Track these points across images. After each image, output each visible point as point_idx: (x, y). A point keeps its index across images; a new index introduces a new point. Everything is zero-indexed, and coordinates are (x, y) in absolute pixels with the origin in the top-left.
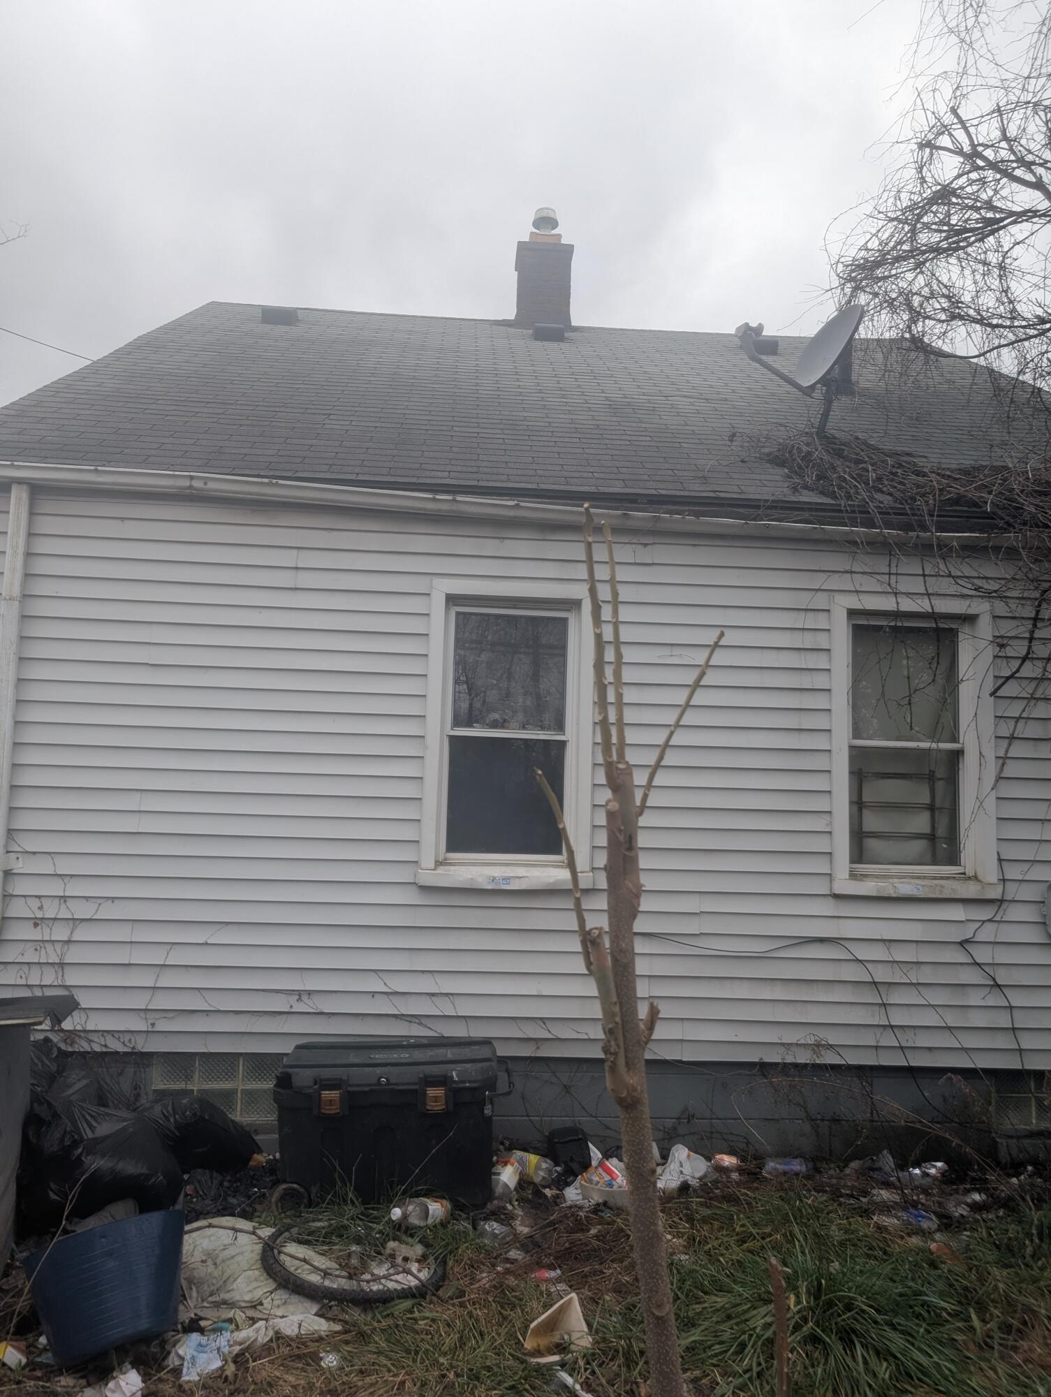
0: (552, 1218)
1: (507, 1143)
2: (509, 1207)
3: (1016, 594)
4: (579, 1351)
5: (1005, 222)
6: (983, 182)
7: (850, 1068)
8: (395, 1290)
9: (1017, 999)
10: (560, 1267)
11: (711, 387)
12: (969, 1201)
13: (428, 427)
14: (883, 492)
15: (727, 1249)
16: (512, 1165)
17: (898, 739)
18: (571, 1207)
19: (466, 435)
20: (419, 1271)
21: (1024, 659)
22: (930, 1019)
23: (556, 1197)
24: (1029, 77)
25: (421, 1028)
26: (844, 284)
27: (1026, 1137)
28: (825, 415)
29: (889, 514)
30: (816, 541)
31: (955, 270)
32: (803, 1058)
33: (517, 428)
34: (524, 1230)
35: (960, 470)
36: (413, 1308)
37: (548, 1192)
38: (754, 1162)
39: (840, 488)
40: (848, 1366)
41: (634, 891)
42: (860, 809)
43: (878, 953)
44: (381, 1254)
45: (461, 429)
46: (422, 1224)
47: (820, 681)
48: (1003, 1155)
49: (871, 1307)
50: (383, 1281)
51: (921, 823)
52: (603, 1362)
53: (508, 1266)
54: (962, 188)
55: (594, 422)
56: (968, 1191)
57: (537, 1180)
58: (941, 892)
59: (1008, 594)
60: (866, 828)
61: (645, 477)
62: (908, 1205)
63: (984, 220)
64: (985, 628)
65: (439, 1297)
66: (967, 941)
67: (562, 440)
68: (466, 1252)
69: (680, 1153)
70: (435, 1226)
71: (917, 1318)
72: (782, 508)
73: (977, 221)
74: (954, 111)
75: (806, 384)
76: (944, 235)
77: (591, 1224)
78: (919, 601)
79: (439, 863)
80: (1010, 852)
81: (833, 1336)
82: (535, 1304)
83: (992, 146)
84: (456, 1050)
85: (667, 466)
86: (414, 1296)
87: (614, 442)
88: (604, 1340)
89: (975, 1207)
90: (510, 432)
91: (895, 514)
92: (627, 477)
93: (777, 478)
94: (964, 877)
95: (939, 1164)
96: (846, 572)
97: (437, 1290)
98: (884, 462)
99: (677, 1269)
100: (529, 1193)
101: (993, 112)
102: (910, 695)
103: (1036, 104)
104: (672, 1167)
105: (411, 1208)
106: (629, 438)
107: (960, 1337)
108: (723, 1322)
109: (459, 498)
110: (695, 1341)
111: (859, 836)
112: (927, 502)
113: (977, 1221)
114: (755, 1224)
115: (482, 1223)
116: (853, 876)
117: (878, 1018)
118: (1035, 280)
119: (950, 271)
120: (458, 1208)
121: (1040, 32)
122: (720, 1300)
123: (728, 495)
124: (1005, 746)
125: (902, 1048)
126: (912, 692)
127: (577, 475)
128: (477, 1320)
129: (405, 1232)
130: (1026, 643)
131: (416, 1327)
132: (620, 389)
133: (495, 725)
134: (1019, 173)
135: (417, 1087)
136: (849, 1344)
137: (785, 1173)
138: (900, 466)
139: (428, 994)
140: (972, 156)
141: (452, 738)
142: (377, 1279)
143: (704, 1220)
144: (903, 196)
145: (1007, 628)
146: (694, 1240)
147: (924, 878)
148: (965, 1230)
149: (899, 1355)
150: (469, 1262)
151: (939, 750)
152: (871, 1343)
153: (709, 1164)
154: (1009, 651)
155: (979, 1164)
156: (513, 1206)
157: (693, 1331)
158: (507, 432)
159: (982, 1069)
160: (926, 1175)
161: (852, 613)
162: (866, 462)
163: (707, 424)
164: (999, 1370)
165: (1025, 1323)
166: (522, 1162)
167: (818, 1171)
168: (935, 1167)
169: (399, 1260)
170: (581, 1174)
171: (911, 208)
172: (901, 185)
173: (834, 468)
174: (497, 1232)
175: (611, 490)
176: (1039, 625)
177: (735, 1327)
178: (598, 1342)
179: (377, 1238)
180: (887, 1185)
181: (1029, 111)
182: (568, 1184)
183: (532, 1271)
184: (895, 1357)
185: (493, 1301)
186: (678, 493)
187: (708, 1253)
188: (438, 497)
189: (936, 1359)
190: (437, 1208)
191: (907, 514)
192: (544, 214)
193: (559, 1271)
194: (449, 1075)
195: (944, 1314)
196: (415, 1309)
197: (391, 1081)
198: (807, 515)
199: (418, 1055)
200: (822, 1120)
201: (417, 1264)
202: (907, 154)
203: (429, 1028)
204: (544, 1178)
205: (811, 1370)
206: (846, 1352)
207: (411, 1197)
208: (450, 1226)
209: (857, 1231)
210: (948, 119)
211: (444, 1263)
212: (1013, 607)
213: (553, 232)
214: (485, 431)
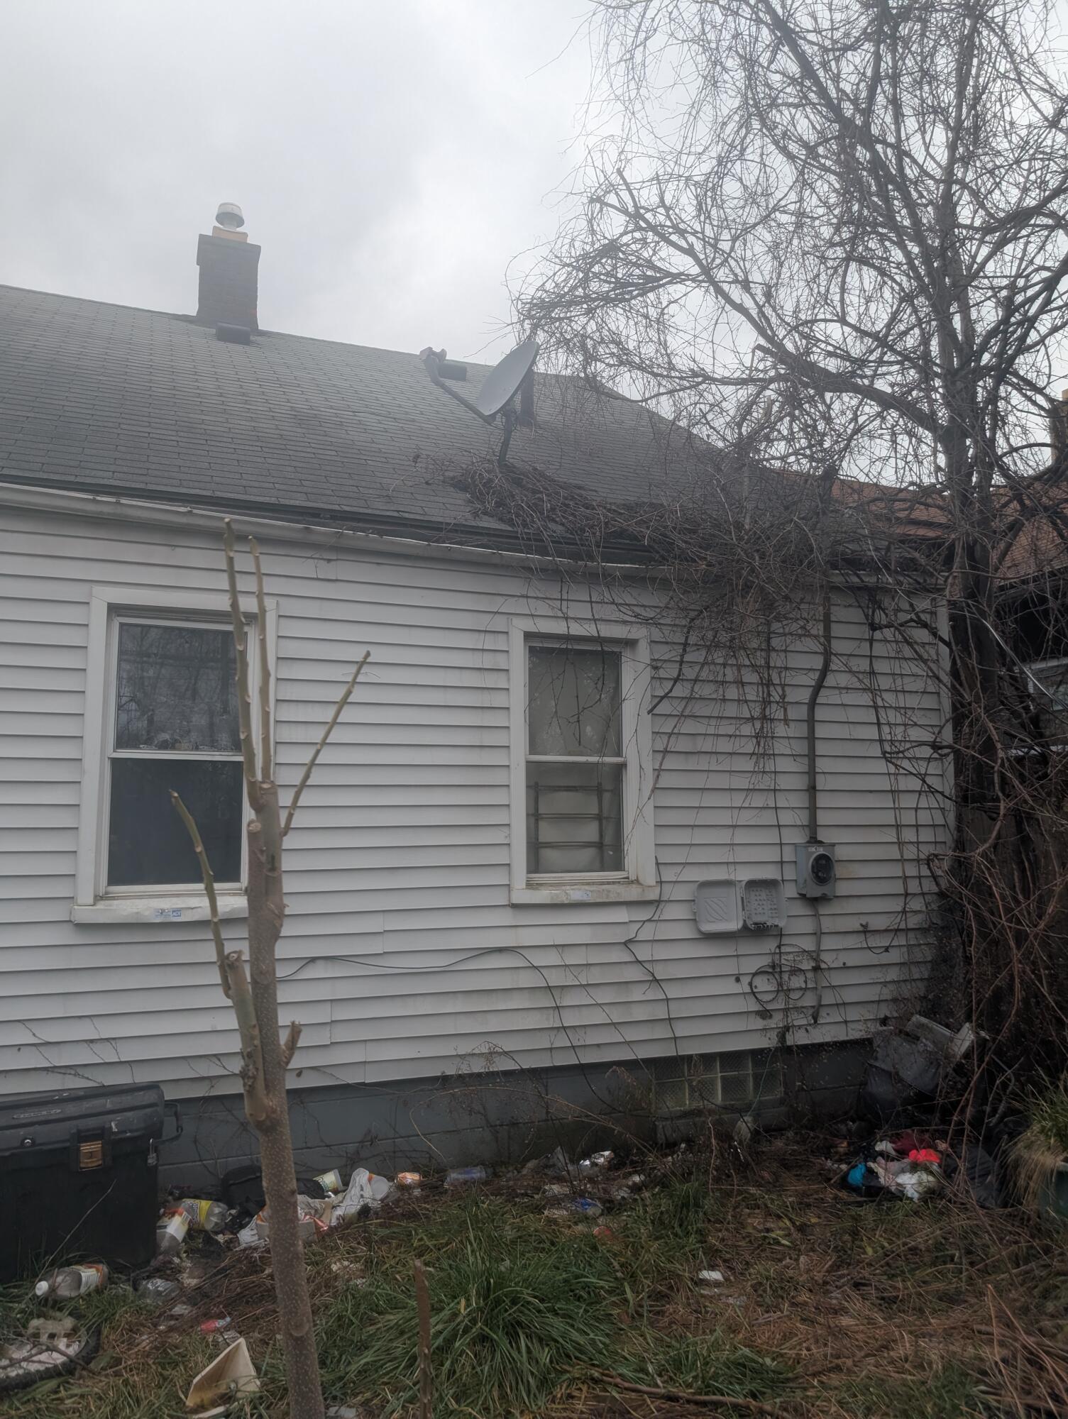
0: (223, 1265)
1: (177, 1192)
2: (176, 1260)
3: (668, 621)
4: (246, 1397)
5: (664, 281)
6: (644, 241)
7: (522, 1071)
8: (38, 1371)
9: (673, 991)
10: (229, 1314)
11: (400, 406)
12: (630, 1183)
13: (90, 422)
14: (556, 522)
15: (404, 1265)
16: (181, 1215)
17: (570, 754)
18: (245, 1249)
19: (135, 433)
20: (68, 1346)
21: (676, 680)
22: (598, 1017)
23: (230, 1241)
24: (680, 153)
25: (77, 1079)
26: (524, 320)
27: (680, 1117)
28: (505, 444)
29: (561, 543)
30: (495, 566)
31: (623, 320)
32: (478, 1067)
33: (193, 430)
34: (190, 1281)
35: (624, 505)
36: (59, 1387)
37: (220, 1238)
38: (436, 1176)
39: (518, 515)
40: (514, 1359)
41: (276, 912)
42: (537, 820)
43: (552, 958)
44: (22, 1335)
45: (129, 427)
46: (74, 1294)
47: (498, 700)
48: (661, 1138)
49: (535, 1297)
50: (24, 1364)
51: (590, 832)
52: (272, 1403)
53: (172, 1323)
54: (627, 245)
55: (277, 432)
56: (630, 1174)
57: (209, 1227)
58: (608, 896)
59: (661, 621)
60: (541, 839)
61: (329, 492)
62: (577, 1194)
63: (644, 276)
64: (644, 653)
65: (90, 1371)
66: (630, 941)
67: (242, 447)
68: (124, 1316)
69: (361, 1176)
70: (89, 1295)
71: (579, 1300)
72: (462, 532)
73: (639, 277)
74: (620, 172)
75: (487, 413)
76: (612, 285)
77: (265, 1264)
78: (586, 626)
79: (98, 898)
80: (667, 856)
81: (500, 1333)
82: (199, 1358)
83: (652, 210)
84: (117, 1099)
85: (351, 482)
86: (59, 1374)
87: (299, 454)
88: (273, 1380)
89: (636, 1188)
90: (186, 435)
91: (566, 543)
92: (310, 490)
93: (460, 502)
94: (628, 881)
95: (607, 1153)
96: (522, 596)
97: (88, 1363)
98: (558, 493)
99: (353, 1295)
100: (199, 1243)
101: (652, 179)
102: (579, 714)
103: (688, 179)
104: (353, 1192)
105: (59, 1279)
106: (313, 451)
107: (615, 1312)
108: (397, 1338)
109: (123, 501)
110: (367, 1364)
111: (535, 847)
112: (594, 534)
113: (635, 1200)
114: (432, 1236)
115: (144, 1283)
116: (530, 885)
117: (551, 1021)
118: (687, 337)
119: (617, 320)
120: (117, 1271)
121: (690, 114)
122: (393, 1318)
123: (412, 516)
124: (660, 759)
125: (573, 1047)
126: (581, 709)
127: (256, 484)
128: (134, 1387)
129: (53, 1307)
130: (677, 665)
131: (62, 1407)
132: (307, 400)
133: (164, 746)
134: (674, 238)
135: (68, 1144)
136: (513, 1337)
137: (465, 1182)
138: (573, 498)
139: (85, 1041)
140: (636, 215)
141: (114, 761)
142: (13, 1363)
143: (383, 1241)
144: (577, 244)
145: (662, 652)
146: (372, 1262)
147: (593, 884)
148: (625, 1210)
149: (561, 1340)
150: (127, 1326)
151: (603, 764)
152: (535, 1333)
153: (391, 1184)
154: (662, 673)
155: (638, 1149)
156: (181, 1258)
157: (366, 1353)
158: (182, 434)
159: (642, 1060)
160: (594, 1164)
161: (528, 636)
162: (541, 492)
163: (393, 443)
164: (648, 1336)
165: (671, 1288)
166: (191, 1210)
167: (496, 1175)
168: (603, 1156)
169: (44, 1338)
170: (257, 1213)
171: (585, 256)
172: (575, 234)
173: (513, 496)
174: (160, 1289)
175: (292, 502)
176: (688, 649)
177: (408, 1342)
178: (266, 1385)
179: (18, 1320)
180: (559, 1179)
181: (682, 184)
182: (242, 1226)
183: (199, 1323)
184: (556, 1341)
185: (154, 1363)
186: (361, 510)
187: (385, 1273)
188: (99, 498)
189: (592, 1336)
190: (90, 1275)
191: (577, 544)
192: (229, 209)
193: (228, 1319)
194: (107, 1126)
195: (602, 1292)
196: (62, 1388)
197: (38, 1141)
198: (485, 540)
199: (71, 1109)
200: (501, 1125)
201: (65, 1340)
202: (579, 205)
203: (88, 1078)
204: (216, 1224)
205: (478, 1369)
206: (512, 1346)
207: (62, 1266)
208: (106, 1292)
209: (528, 1226)
210: (615, 179)
211: (98, 1332)
212: (666, 633)
213: (239, 230)
214: (158, 432)
